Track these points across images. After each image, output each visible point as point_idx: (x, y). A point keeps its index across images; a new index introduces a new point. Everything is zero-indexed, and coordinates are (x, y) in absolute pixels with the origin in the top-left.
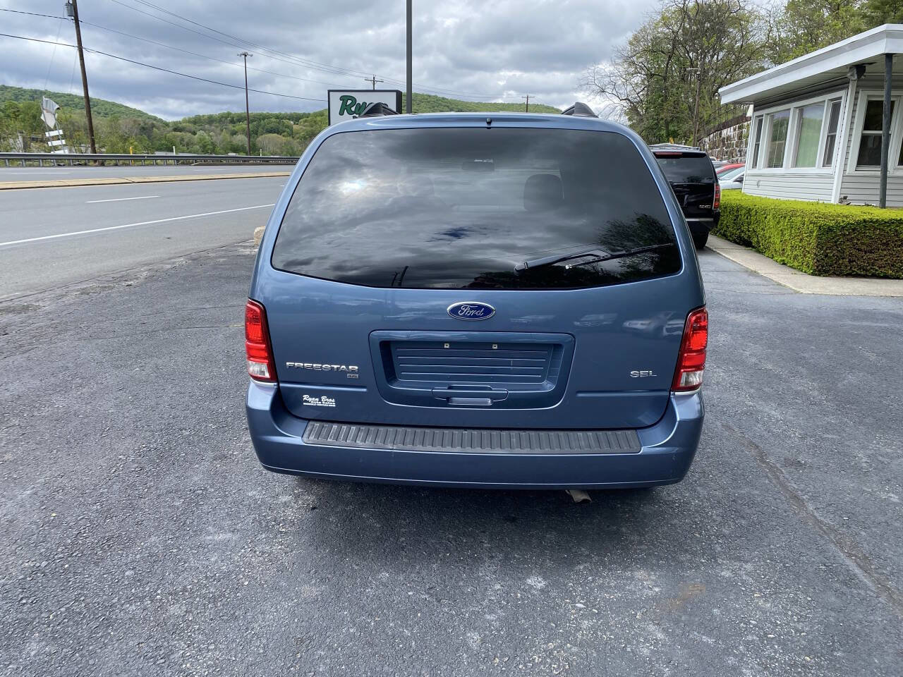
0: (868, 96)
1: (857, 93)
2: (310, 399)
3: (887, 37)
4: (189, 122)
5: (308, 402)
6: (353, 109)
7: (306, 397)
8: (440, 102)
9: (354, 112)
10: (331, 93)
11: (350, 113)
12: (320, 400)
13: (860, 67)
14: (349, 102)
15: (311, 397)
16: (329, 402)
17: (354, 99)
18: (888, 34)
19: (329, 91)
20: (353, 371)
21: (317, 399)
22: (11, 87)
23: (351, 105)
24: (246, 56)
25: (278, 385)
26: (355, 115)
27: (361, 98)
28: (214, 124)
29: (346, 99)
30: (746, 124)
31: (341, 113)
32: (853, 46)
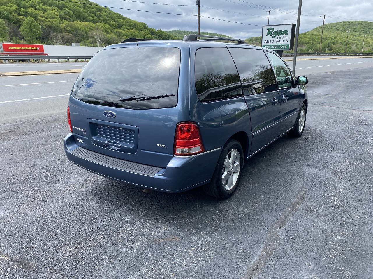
4: (248, 40)
6: (272, 33)
8: (369, 24)
9: (273, 35)
10: (264, 27)
11: (271, 35)
12: (80, 140)
14: (271, 30)
15: (78, 139)
16: (82, 141)
17: (273, 29)
19: (263, 26)
20: (85, 132)
22: (189, 31)
23: (272, 32)
24: (270, 12)
26: (273, 36)
27: (276, 29)
28: (258, 41)
29: (269, 29)
31: (267, 35)
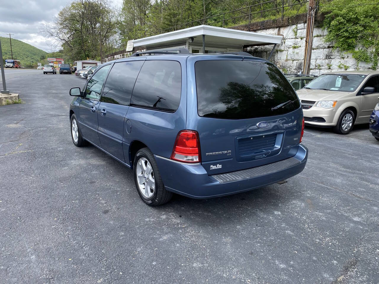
0: (192, 48)
1: (189, 47)
2: (213, 167)
3: (203, 29)
5: (212, 168)
7: (211, 166)
12: (217, 166)
13: (192, 38)
15: (213, 166)
16: (219, 166)
18: (204, 28)
20: (229, 153)
21: (215, 166)
25: (201, 163)
30: (125, 54)
32: (191, 31)
